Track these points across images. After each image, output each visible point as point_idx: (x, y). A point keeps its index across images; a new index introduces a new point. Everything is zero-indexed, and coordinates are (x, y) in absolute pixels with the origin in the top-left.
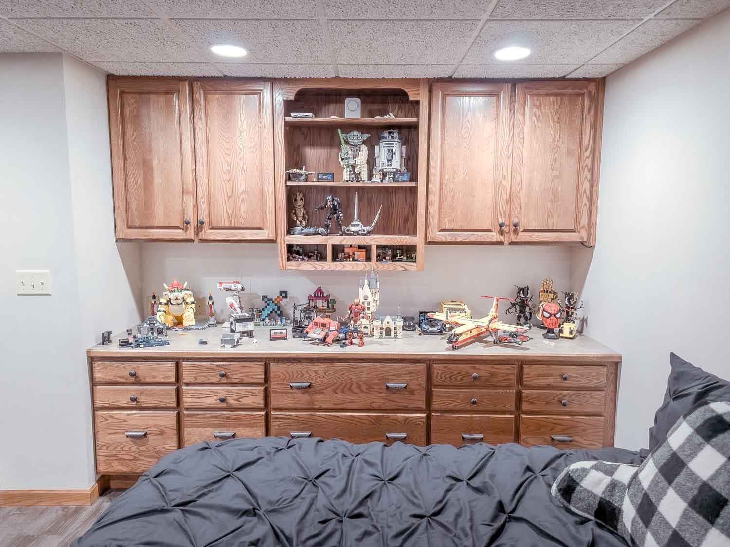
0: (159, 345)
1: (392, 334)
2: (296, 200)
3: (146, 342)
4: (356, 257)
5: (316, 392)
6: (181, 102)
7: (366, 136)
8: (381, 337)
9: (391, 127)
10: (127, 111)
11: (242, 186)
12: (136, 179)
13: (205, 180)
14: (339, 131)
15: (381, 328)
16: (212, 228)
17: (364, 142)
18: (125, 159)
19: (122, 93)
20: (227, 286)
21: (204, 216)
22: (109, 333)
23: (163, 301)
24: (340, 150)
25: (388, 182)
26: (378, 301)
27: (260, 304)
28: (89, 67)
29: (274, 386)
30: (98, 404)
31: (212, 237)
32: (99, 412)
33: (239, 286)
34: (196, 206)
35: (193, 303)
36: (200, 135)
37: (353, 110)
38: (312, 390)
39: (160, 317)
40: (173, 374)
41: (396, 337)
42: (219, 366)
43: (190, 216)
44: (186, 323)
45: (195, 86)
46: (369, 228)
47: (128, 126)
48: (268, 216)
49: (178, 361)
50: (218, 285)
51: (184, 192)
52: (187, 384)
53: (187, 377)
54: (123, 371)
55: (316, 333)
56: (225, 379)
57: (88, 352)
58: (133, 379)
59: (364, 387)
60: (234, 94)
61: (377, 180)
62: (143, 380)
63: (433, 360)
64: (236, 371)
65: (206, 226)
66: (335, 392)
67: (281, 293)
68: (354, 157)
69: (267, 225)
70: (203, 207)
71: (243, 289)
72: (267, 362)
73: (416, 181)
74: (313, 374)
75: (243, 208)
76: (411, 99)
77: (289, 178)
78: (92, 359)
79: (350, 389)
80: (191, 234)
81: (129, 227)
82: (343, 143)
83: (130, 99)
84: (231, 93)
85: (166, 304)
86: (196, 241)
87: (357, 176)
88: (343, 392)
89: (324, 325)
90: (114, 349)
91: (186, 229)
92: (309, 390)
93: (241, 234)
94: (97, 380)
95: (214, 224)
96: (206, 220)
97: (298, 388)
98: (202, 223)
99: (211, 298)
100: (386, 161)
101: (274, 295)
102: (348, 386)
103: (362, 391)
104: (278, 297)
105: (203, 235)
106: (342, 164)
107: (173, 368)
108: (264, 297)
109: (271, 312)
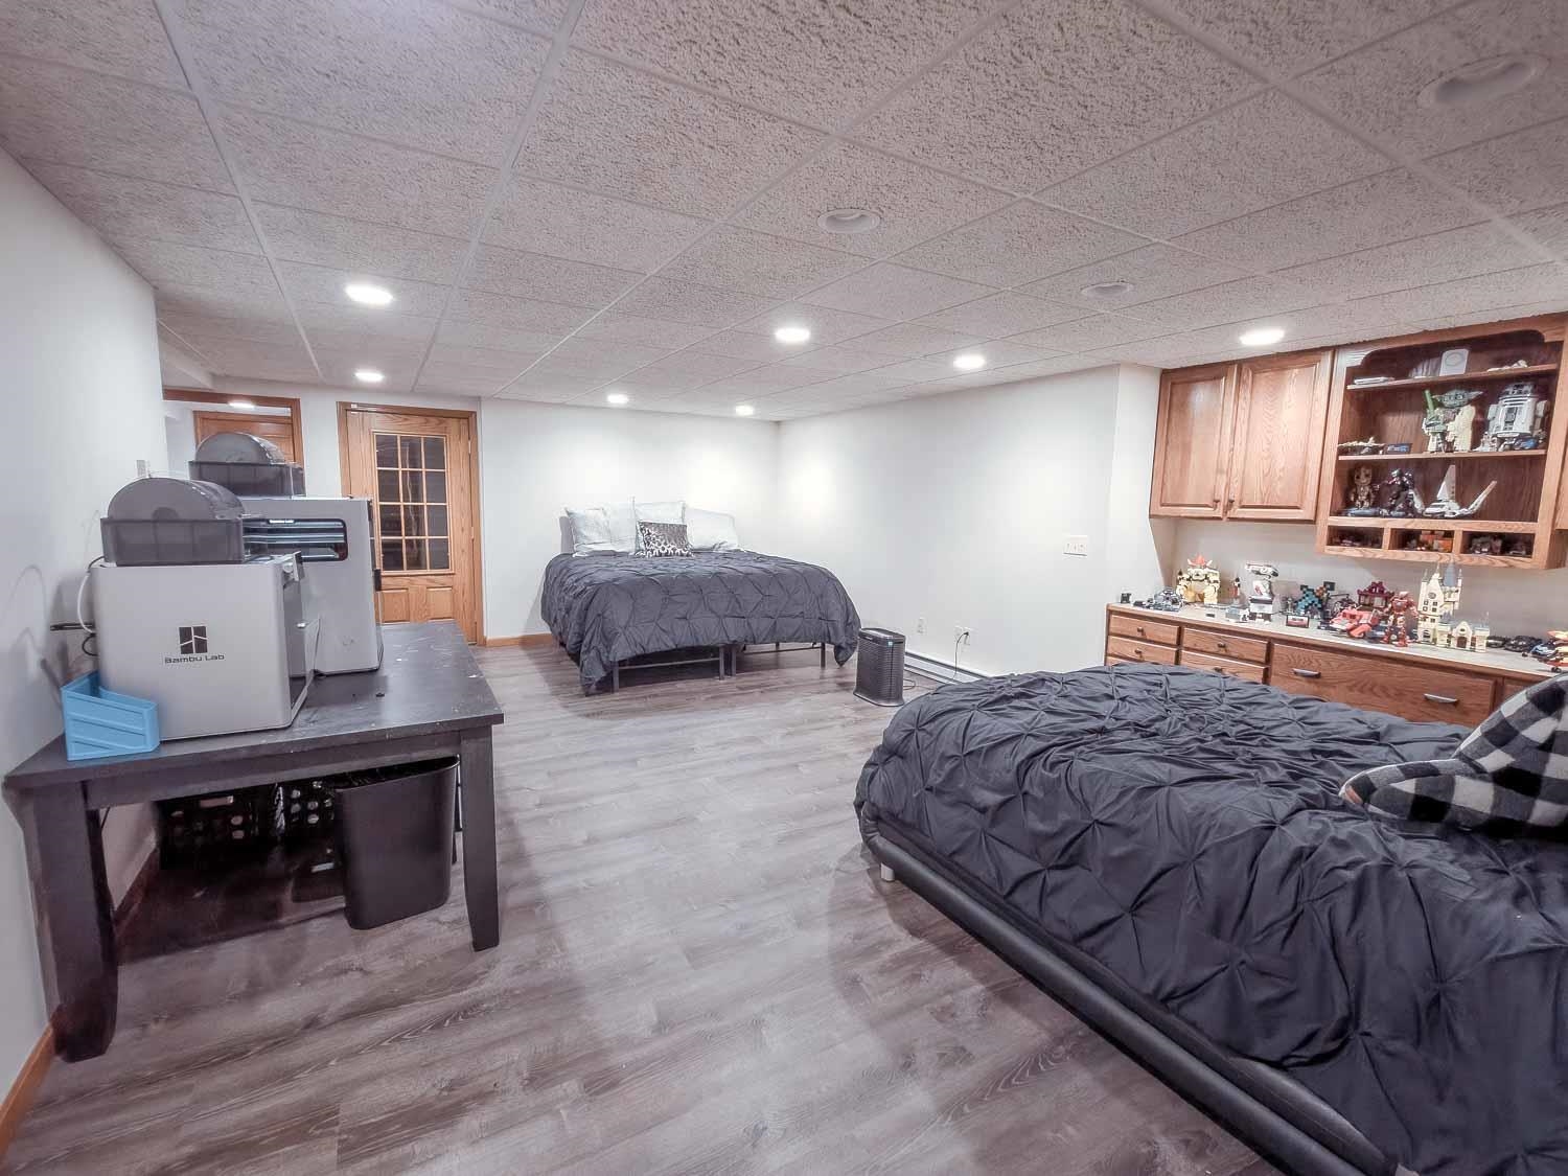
0: (1169, 610)
1: (1468, 645)
2: (1358, 477)
3: (1157, 606)
4: (1435, 547)
5: (1326, 685)
6: (1228, 385)
7: (1474, 394)
8: (1448, 647)
9: (1519, 380)
10: (1175, 399)
11: (1281, 463)
12: (1175, 460)
13: (1241, 458)
14: (1427, 392)
15: (1450, 636)
16: (1243, 507)
17: (1470, 402)
18: (1167, 443)
19: (1173, 384)
20: (1256, 568)
21: (1234, 495)
22: (1129, 595)
23: (1186, 576)
24: (1425, 415)
25: (1501, 451)
26: (1457, 604)
27: (1298, 594)
28: (1145, 368)
29: (1275, 668)
30: (1110, 651)
31: (1240, 516)
32: (1109, 658)
33: (1270, 570)
34: (1228, 485)
35: (1215, 582)
36: (1243, 415)
37: (1454, 364)
38: (1319, 680)
39: (1180, 590)
40: (1175, 637)
41: (1473, 650)
42: (1220, 637)
43: (1221, 494)
44: (1206, 601)
45: (1244, 367)
46: (1465, 511)
47: (1174, 414)
48: (1308, 496)
49: (1181, 626)
50: (1246, 567)
51: (1219, 471)
52: (1188, 649)
53: (1186, 642)
54: (1133, 627)
55: (1339, 623)
56: (1223, 651)
57: (1108, 606)
58: (1139, 635)
59: (1392, 692)
60: (1287, 369)
61: (1486, 448)
62: (1148, 638)
63: (1509, 678)
64: (1236, 645)
65: (1236, 504)
66: (1350, 689)
67: (1326, 584)
68: (1446, 421)
69: (1306, 503)
70: (1236, 485)
71: (1275, 574)
72: (1271, 641)
73: (1546, 447)
74: (1323, 664)
75: (1280, 486)
76: (1546, 341)
77: (1342, 451)
78: (1110, 612)
79: (1371, 690)
80: (1219, 513)
81: (1162, 505)
82: (1430, 405)
83: (1179, 389)
84: (1284, 369)
85: (1188, 580)
86: (1225, 519)
87: (1450, 446)
88: (1361, 691)
89: (1353, 617)
90: (1129, 607)
91: (1215, 507)
92: (1317, 680)
93: (1273, 513)
94: (1111, 630)
95: (1245, 503)
96: (1236, 499)
97: (1304, 675)
98: (1232, 502)
99: (1237, 580)
100: (1503, 424)
101: (1316, 586)
102: (1369, 686)
103: (1388, 696)
104: (1321, 588)
105: (1231, 514)
106: (1426, 432)
107: (1176, 631)
108: (1302, 587)
109: (1310, 604)
